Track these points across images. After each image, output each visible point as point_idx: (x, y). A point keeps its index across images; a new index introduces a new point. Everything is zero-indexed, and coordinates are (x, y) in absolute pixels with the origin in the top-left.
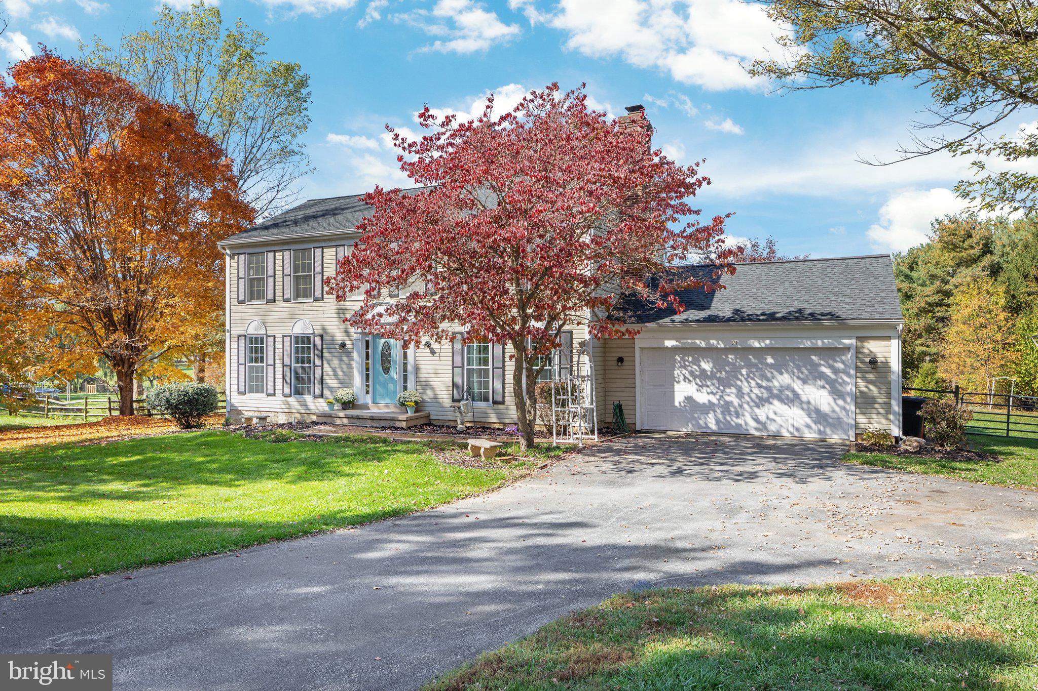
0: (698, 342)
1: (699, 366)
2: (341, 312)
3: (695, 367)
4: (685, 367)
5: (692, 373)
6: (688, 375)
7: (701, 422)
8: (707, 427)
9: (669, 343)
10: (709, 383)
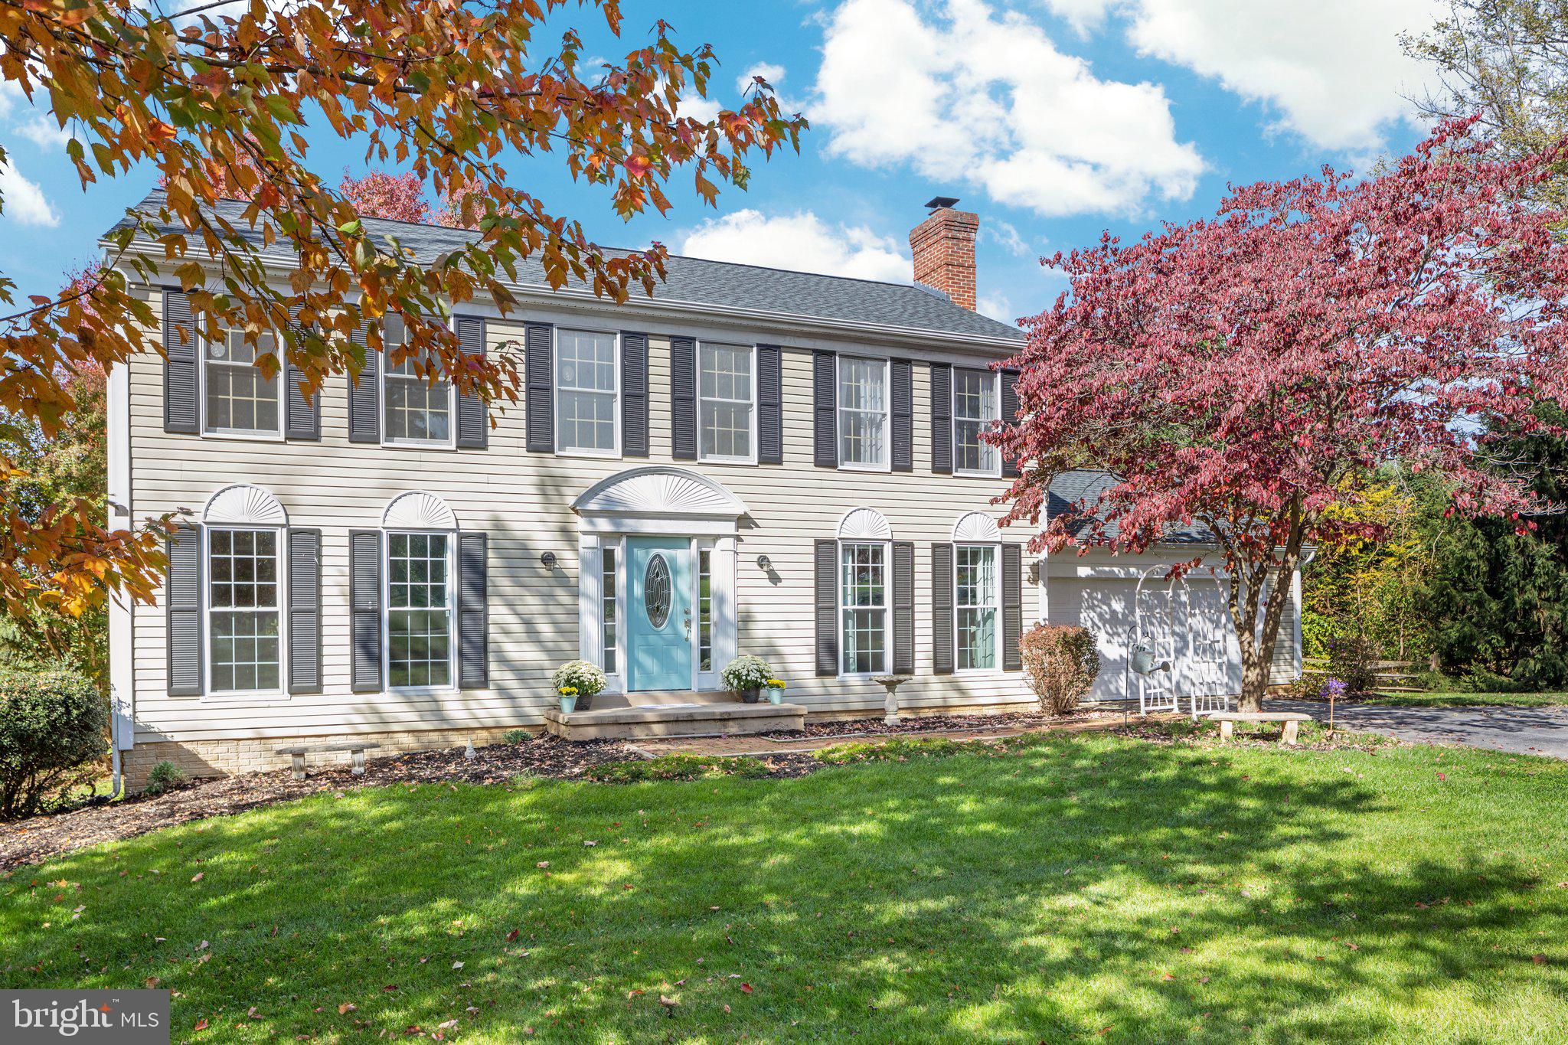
0: (1116, 570)
1: (1109, 606)
2: (548, 481)
3: (1105, 608)
4: (1092, 608)
5: (1101, 616)
6: (1096, 620)
7: (1112, 687)
8: (1119, 693)
9: (1084, 571)
10: (1120, 630)
